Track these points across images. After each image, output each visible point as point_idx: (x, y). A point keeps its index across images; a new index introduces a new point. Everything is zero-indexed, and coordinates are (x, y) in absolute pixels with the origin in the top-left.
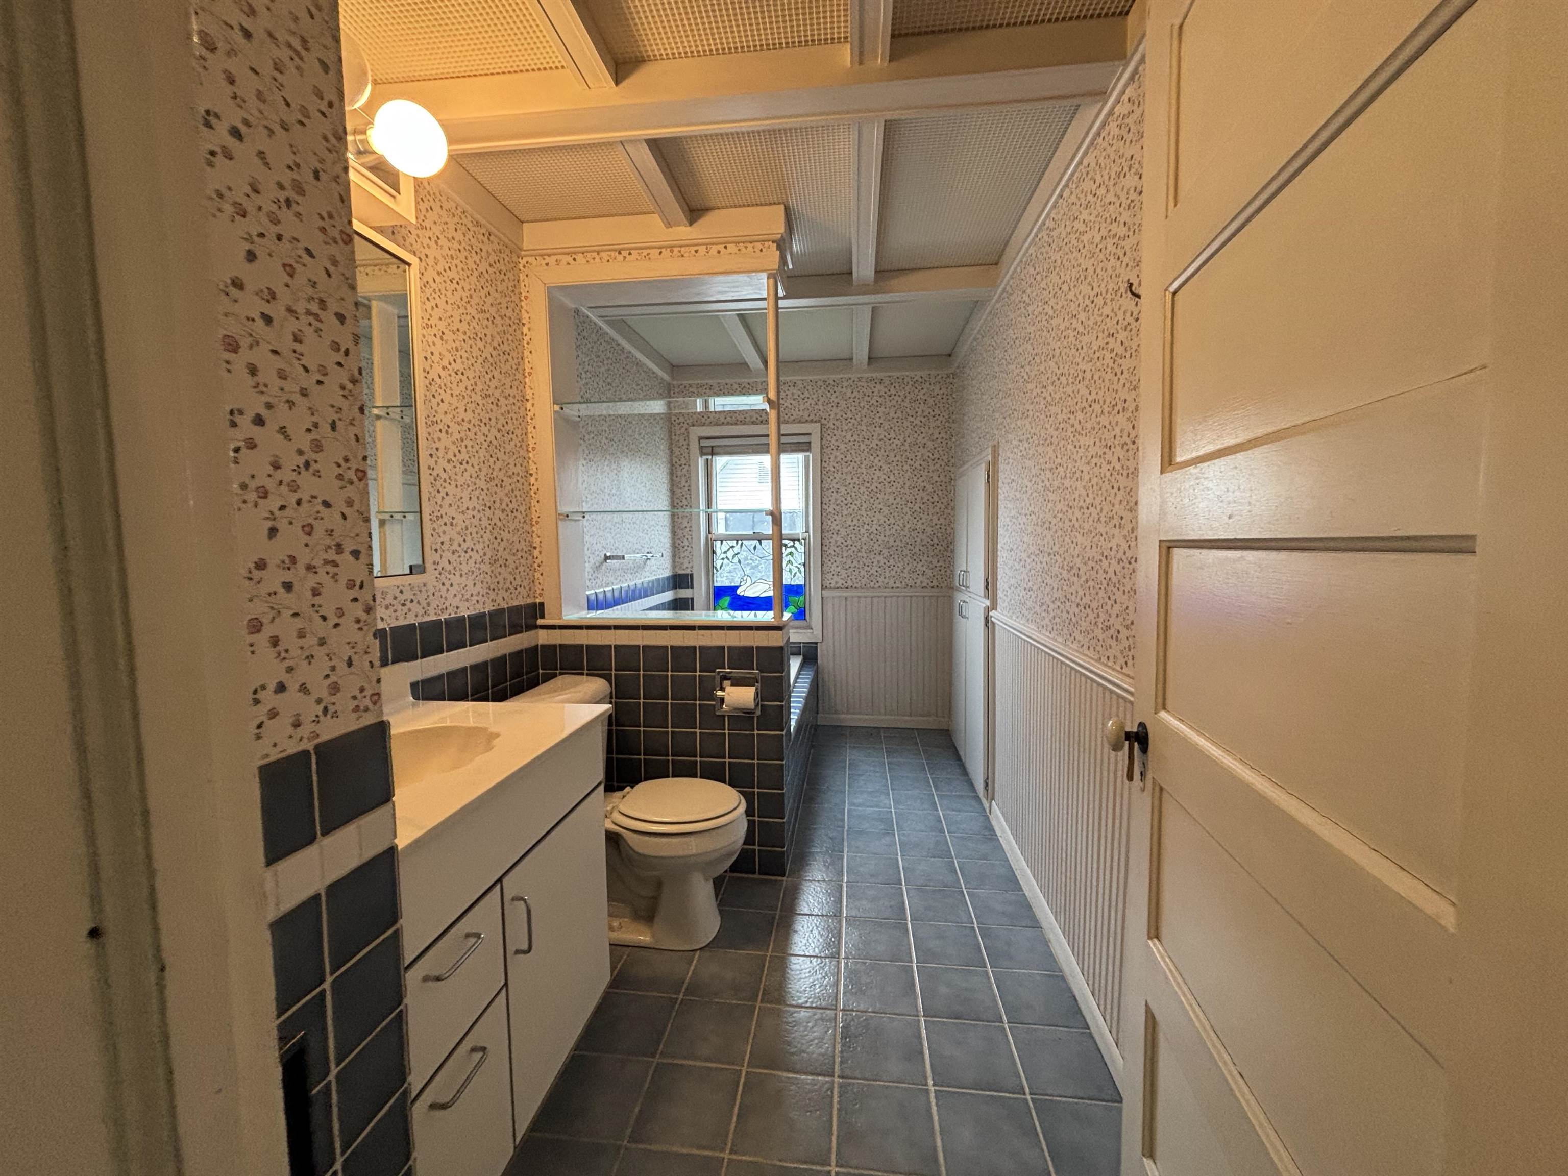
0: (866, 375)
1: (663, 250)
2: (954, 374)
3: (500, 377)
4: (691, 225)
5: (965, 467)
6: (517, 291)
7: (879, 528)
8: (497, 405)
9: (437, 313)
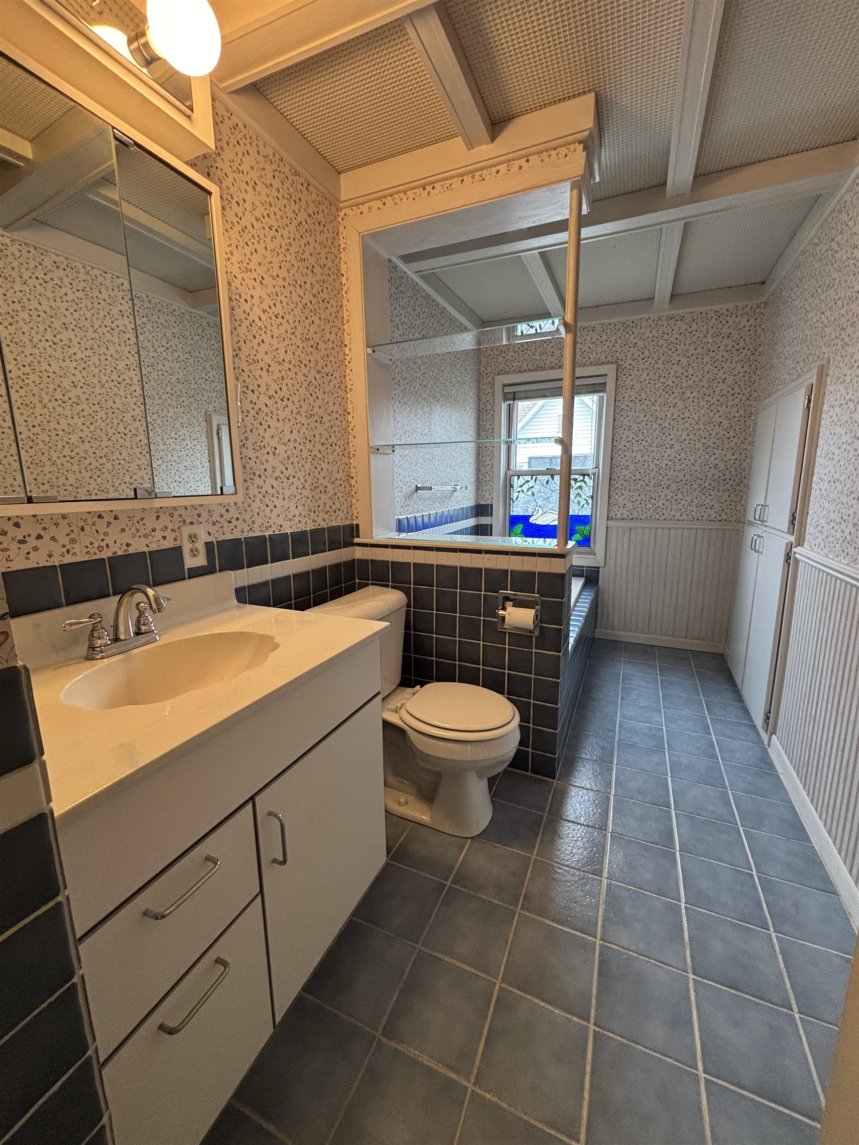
0: (666, 314)
1: (465, 178)
2: (766, 303)
3: (319, 322)
4: (492, 142)
5: (771, 398)
6: (336, 243)
7: (669, 463)
8: (317, 349)
9: (256, 258)
